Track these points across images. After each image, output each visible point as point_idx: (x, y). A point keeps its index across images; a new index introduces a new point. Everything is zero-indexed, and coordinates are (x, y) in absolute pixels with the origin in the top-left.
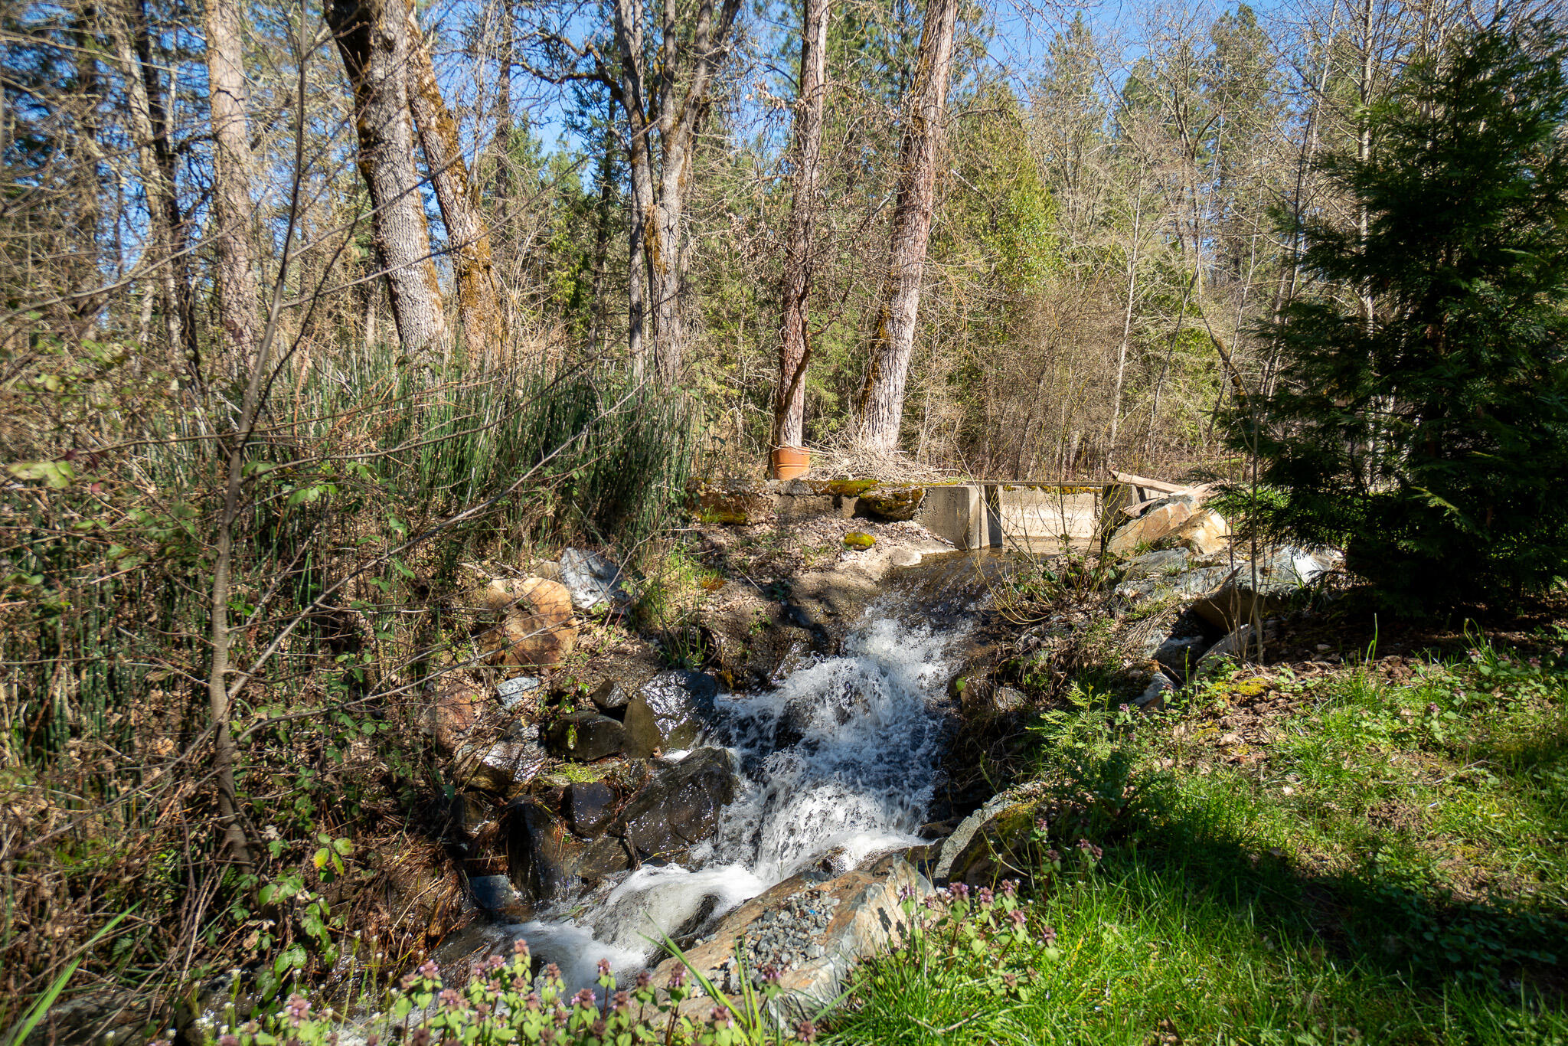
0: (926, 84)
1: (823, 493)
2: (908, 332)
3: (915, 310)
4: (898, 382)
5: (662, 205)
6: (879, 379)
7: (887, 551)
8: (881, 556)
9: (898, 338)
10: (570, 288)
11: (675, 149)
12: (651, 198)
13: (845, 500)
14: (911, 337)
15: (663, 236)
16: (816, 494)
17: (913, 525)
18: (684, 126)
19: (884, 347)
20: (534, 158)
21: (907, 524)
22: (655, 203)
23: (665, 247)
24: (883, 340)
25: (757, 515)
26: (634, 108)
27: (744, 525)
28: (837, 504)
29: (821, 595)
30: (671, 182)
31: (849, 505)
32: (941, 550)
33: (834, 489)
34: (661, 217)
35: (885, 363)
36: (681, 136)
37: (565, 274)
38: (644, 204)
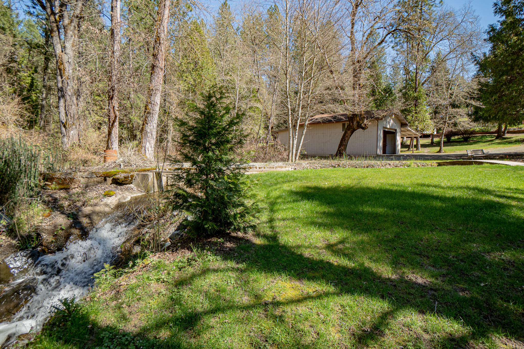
0: (160, 25)
1: (100, 177)
2: (157, 108)
3: (159, 101)
4: (154, 125)
5: (65, 53)
6: (147, 124)
7: (119, 196)
8: (117, 199)
9: (153, 110)
10: (29, 80)
11: (70, 33)
12: (60, 50)
13: (108, 178)
14: (158, 110)
15: (66, 65)
16: (97, 177)
17: (132, 186)
18: (73, 24)
19: (148, 113)
20: (16, 20)
21: (129, 186)
22: (62, 52)
23: (67, 69)
24: (148, 110)
25: (74, 185)
26: (51, 14)
27: (69, 189)
28: (105, 180)
29: (88, 216)
30: (68, 45)
31: (109, 180)
32: (139, 194)
33: (104, 175)
34: (65, 58)
35: (149, 118)
36: (72, 28)
37: (26, 74)
38: (58, 52)
